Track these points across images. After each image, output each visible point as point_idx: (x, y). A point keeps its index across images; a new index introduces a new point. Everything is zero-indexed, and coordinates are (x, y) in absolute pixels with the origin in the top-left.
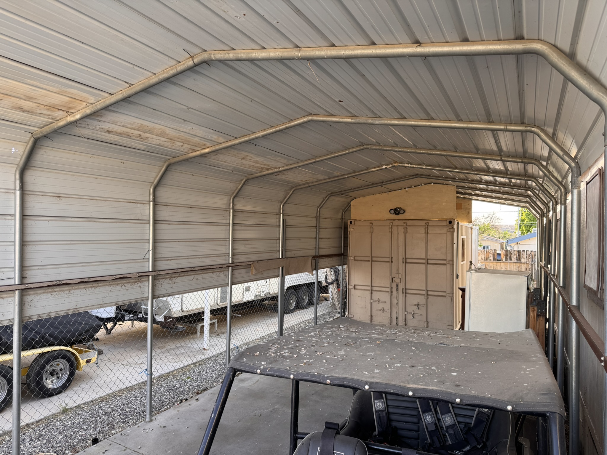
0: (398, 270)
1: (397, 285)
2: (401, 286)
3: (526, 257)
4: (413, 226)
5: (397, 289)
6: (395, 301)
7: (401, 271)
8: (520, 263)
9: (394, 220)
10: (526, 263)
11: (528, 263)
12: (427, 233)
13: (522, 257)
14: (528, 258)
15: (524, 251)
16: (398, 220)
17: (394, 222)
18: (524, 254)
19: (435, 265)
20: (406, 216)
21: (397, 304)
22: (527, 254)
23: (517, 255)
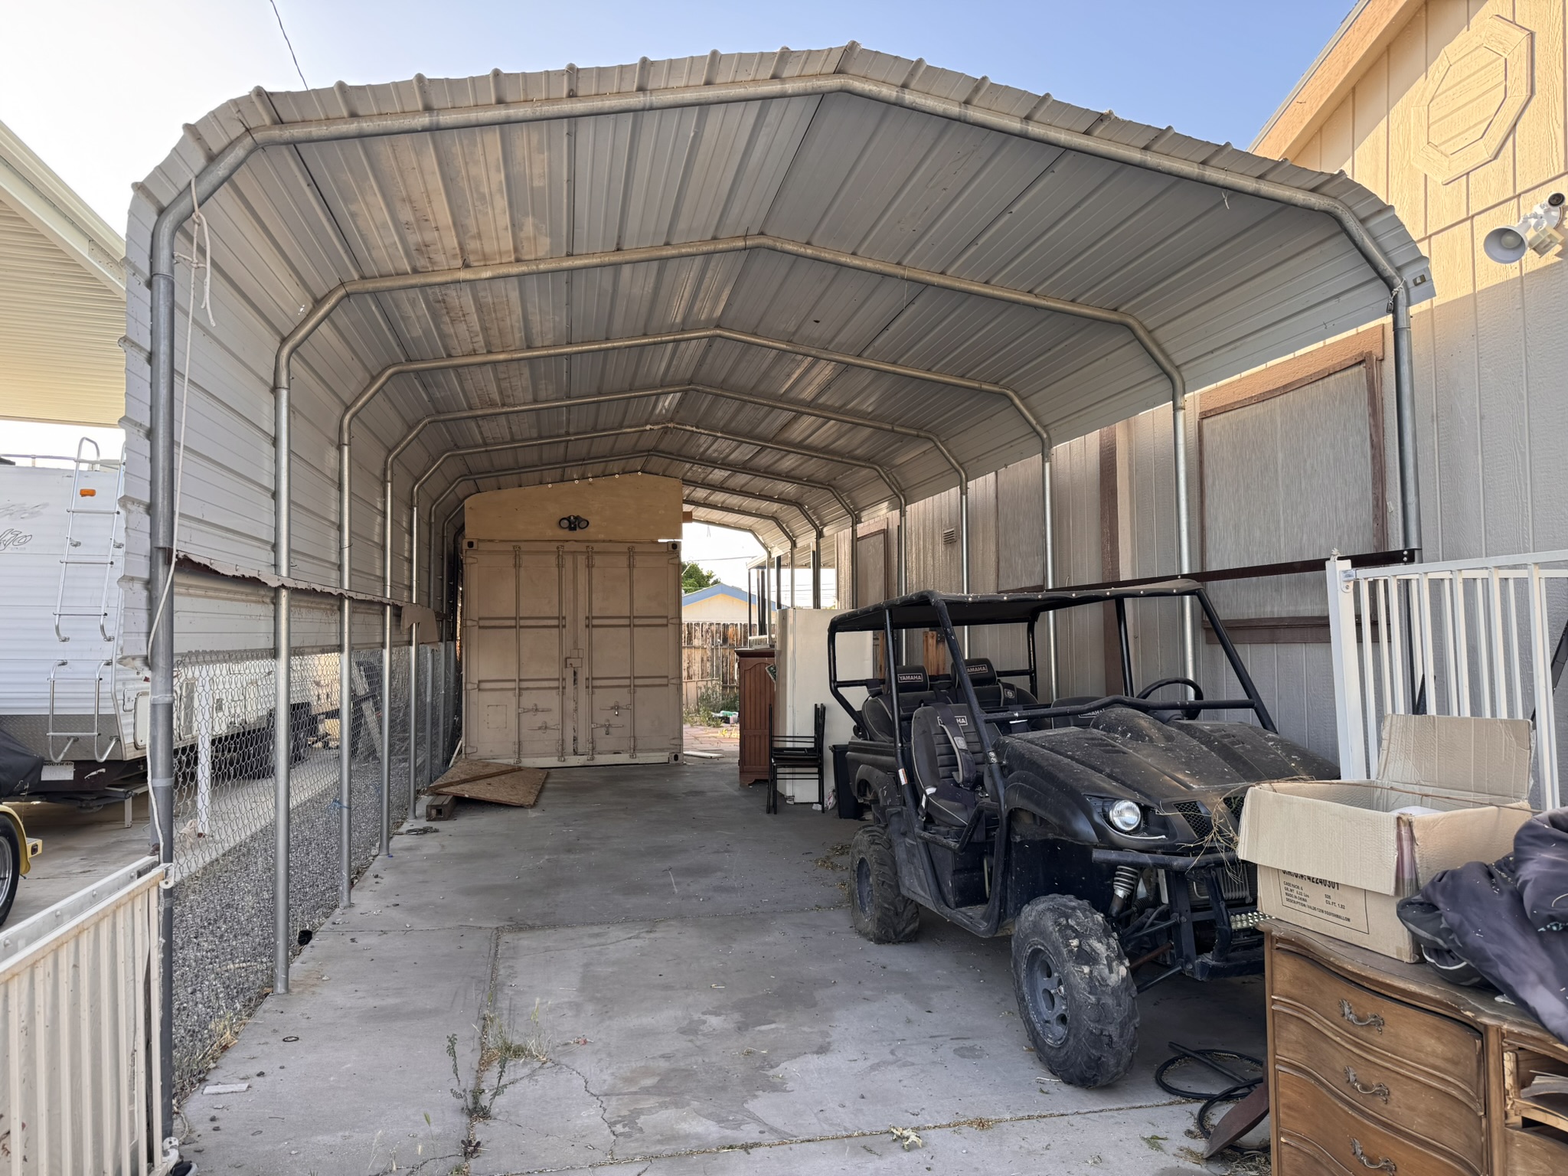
0: (576, 642)
1: (575, 673)
2: (583, 675)
4: (604, 552)
5: (575, 681)
6: (570, 705)
7: (583, 643)
8: (691, 648)
9: (567, 541)
11: (705, 646)
12: (631, 566)
13: (695, 636)
14: (704, 637)
15: (698, 625)
16: (576, 541)
17: (566, 544)
18: (699, 629)
19: (647, 628)
20: (591, 532)
21: (576, 710)
22: (704, 629)
23: (687, 632)
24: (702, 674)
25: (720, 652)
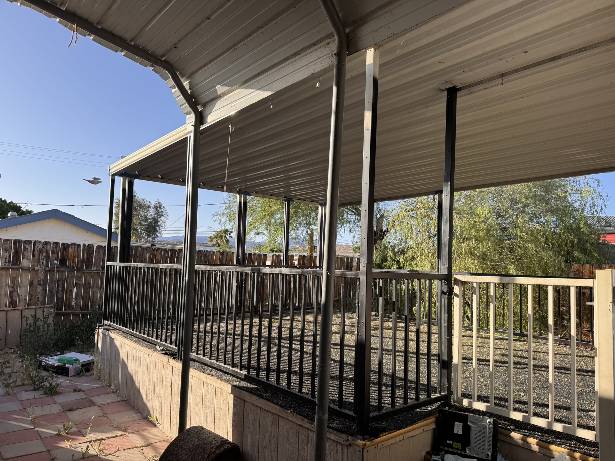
3: (34, 255)
8: (18, 269)
10: (33, 270)
11: (37, 268)
13: (24, 255)
14: (36, 257)
15: (29, 242)
18: (30, 248)
22: (36, 249)
23: (12, 251)
24: (30, 299)
25: (56, 275)
